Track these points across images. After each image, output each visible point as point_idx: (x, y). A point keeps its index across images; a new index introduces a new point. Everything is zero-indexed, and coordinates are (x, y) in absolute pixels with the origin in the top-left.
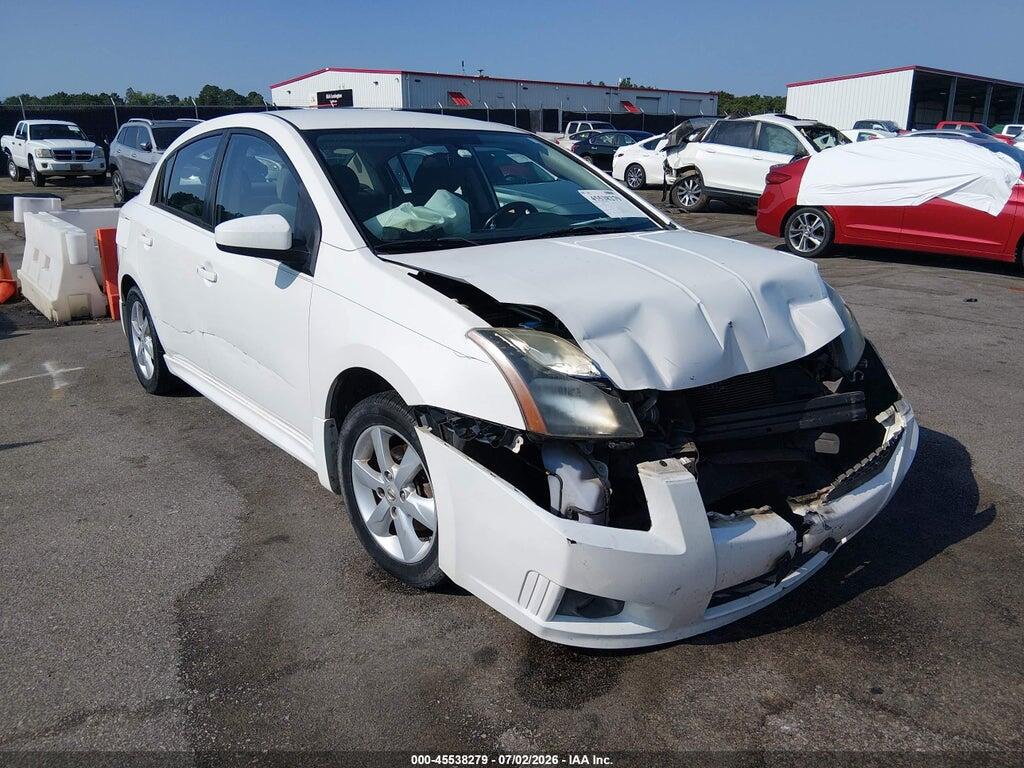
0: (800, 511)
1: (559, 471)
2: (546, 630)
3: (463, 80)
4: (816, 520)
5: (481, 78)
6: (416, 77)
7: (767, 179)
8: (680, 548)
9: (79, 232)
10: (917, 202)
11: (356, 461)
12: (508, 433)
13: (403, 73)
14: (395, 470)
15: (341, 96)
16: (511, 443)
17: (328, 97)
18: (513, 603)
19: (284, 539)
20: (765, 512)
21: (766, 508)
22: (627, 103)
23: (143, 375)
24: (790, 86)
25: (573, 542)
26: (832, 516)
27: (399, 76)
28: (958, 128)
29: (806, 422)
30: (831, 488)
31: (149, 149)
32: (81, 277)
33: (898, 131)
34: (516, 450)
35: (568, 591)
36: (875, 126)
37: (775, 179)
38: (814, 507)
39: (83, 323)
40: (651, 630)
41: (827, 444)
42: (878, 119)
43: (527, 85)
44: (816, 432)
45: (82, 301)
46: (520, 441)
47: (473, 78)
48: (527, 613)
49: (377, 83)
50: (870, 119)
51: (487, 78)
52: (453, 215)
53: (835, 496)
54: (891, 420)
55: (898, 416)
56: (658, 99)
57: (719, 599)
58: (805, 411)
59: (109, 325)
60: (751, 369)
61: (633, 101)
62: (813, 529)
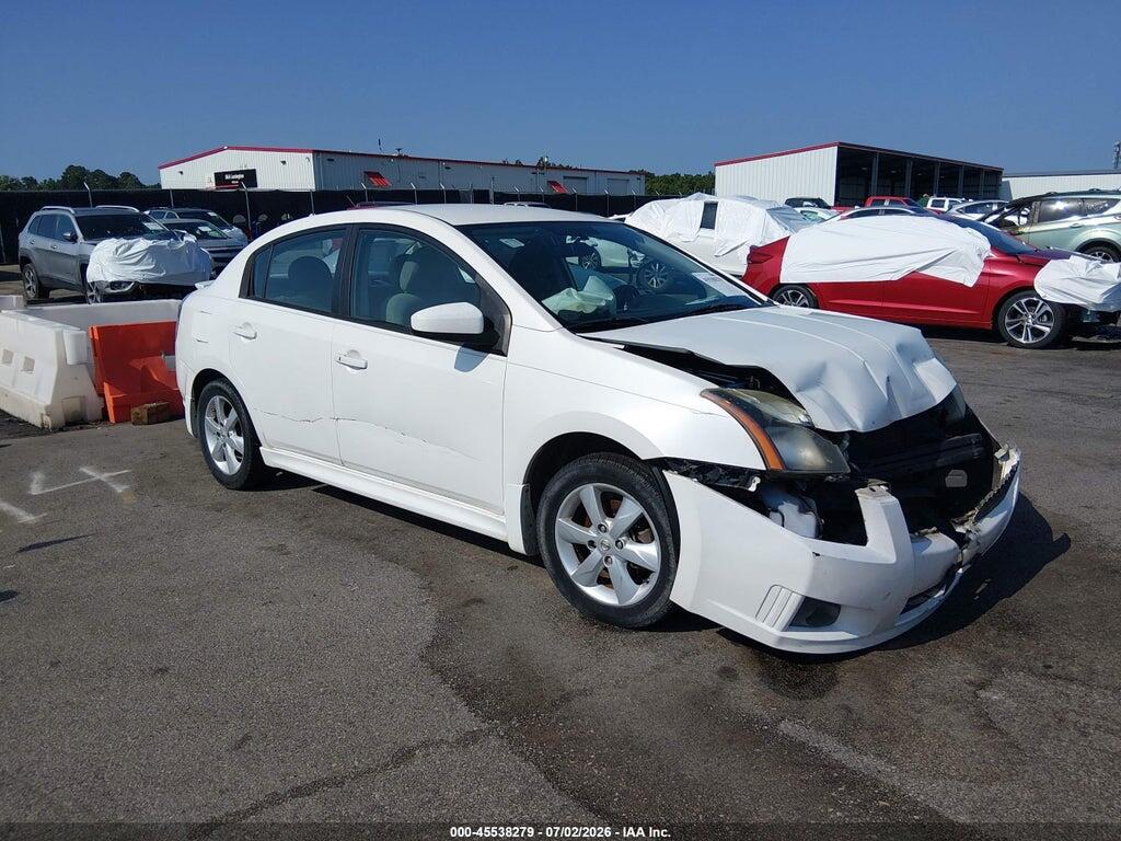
0: (960, 529)
1: (780, 508)
2: (782, 640)
3: (382, 160)
4: (971, 536)
5: (400, 157)
6: (329, 156)
7: (748, 259)
8: (892, 559)
9: (74, 330)
10: (896, 277)
11: (559, 520)
12: (749, 473)
13: (314, 152)
14: (609, 523)
15: (242, 176)
16: (747, 482)
17: (227, 177)
18: (751, 620)
19: (480, 601)
20: (934, 532)
21: (934, 529)
22: (554, 183)
23: (221, 472)
24: (716, 165)
25: (817, 555)
26: (982, 534)
27: (310, 155)
28: (886, 203)
29: (940, 462)
30: (976, 511)
31: (74, 239)
32: (76, 378)
33: (829, 208)
34: (753, 488)
35: (807, 598)
36: (805, 203)
37: (756, 259)
38: (967, 526)
39: (81, 428)
40: (855, 637)
41: (956, 479)
42: (807, 196)
43: (450, 165)
44: (946, 470)
45: (75, 405)
46: (757, 480)
47: (392, 157)
48: (764, 626)
49: (284, 162)
50: (799, 196)
51: (406, 157)
52: (611, 298)
53: (979, 518)
54: (1006, 457)
55: (1012, 452)
56: (585, 179)
57: (912, 604)
58: (940, 452)
59: (106, 430)
60: (904, 416)
61: (560, 180)
62: (971, 544)
